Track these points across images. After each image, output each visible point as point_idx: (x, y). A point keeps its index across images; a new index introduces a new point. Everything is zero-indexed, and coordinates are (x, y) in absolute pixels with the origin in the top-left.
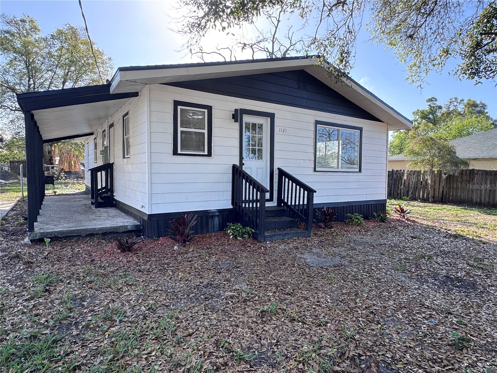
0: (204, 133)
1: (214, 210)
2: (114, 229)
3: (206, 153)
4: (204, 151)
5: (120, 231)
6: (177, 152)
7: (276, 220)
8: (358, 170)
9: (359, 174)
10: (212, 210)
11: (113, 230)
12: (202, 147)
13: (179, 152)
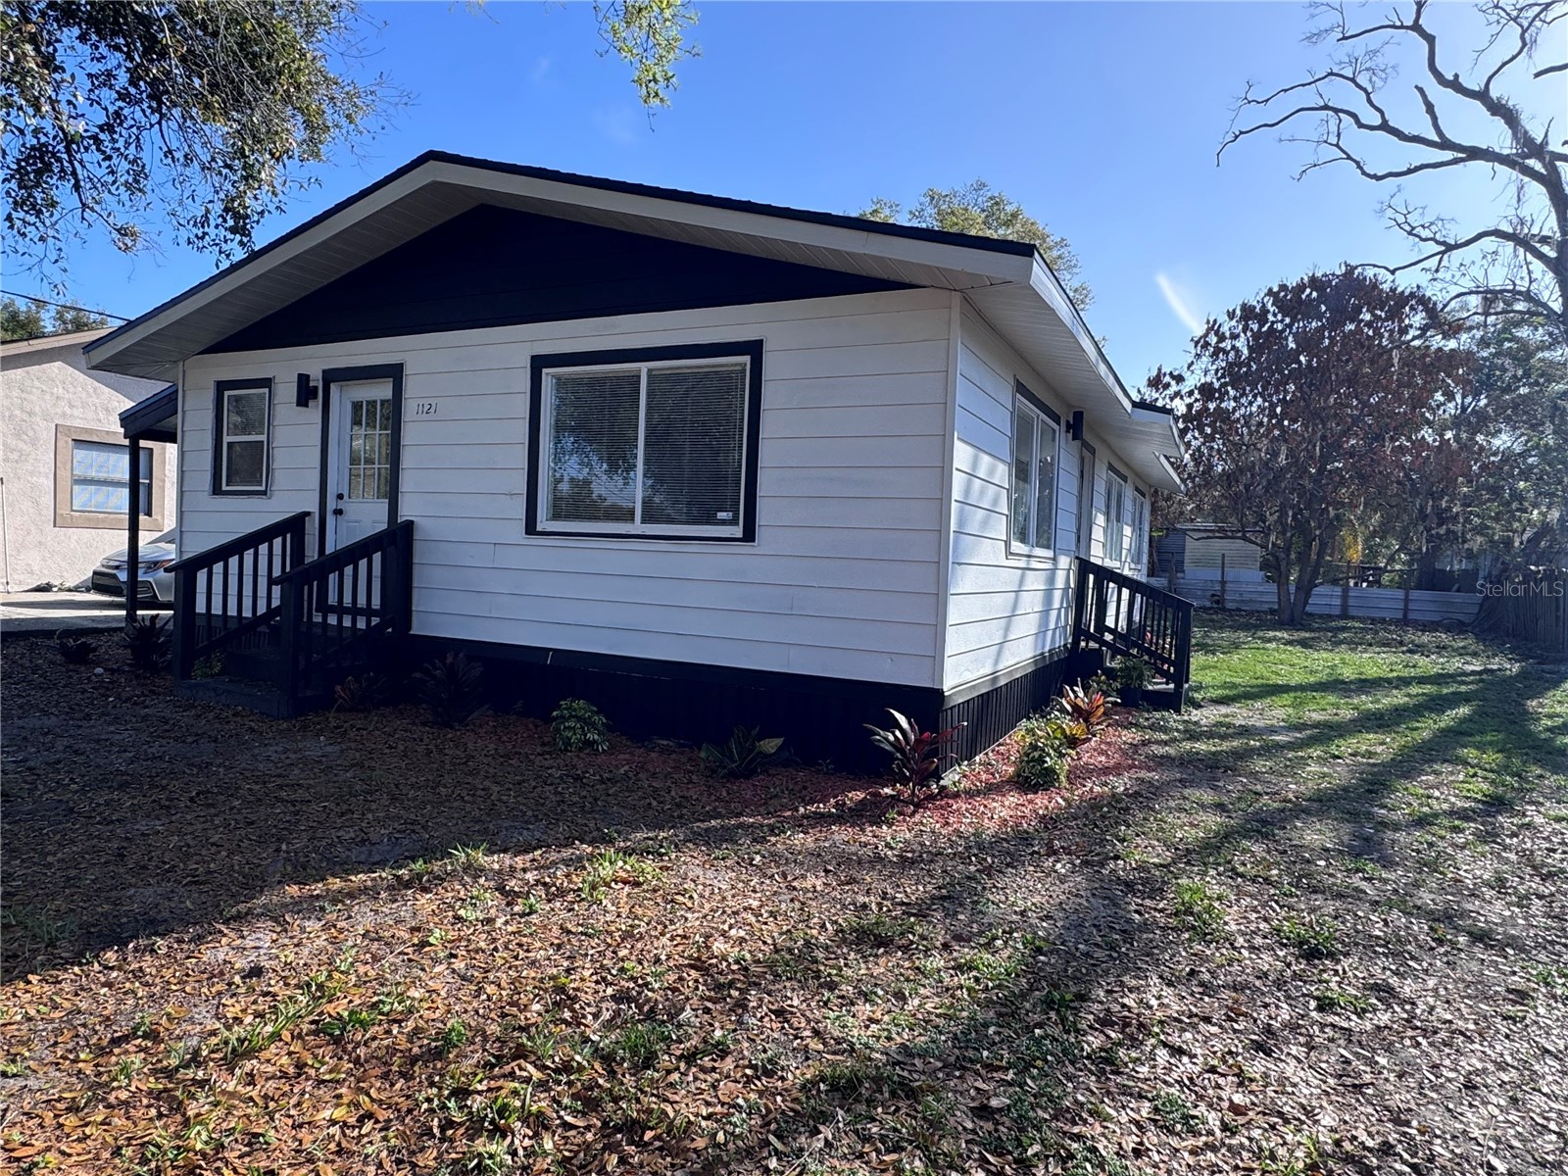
0: (263, 441)
3: (263, 486)
4: (261, 482)
6: (221, 487)
8: (737, 531)
9: (745, 548)
12: (259, 475)
13: (224, 487)
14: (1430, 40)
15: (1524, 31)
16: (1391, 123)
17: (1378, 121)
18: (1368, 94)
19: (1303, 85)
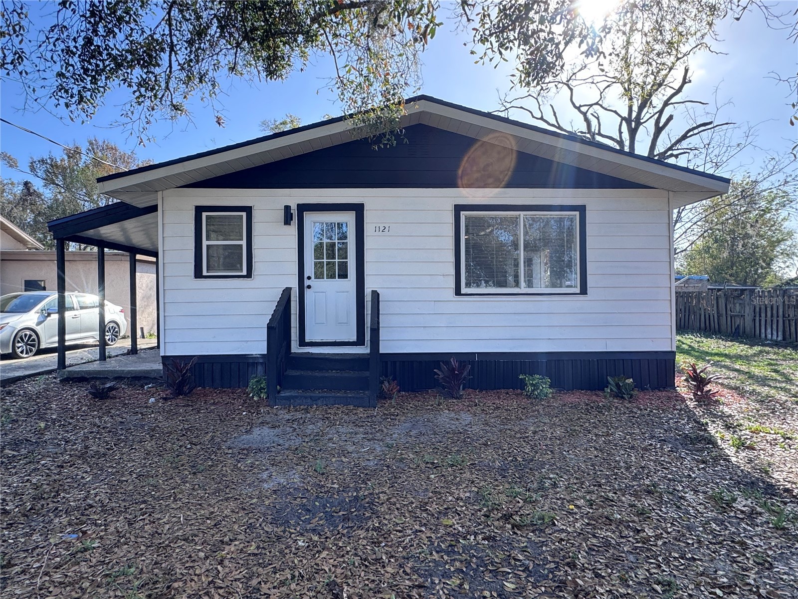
0: (242, 245)
1: (256, 355)
2: (144, 372)
3: (244, 273)
4: (241, 270)
5: (152, 376)
6: (202, 273)
7: (346, 375)
8: (578, 290)
9: (582, 297)
10: (252, 355)
11: (144, 375)
12: (238, 266)
13: (205, 273)
14: (571, 90)
15: (601, 93)
16: (544, 118)
17: (539, 116)
18: (539, 105)
19: (521, 98)
